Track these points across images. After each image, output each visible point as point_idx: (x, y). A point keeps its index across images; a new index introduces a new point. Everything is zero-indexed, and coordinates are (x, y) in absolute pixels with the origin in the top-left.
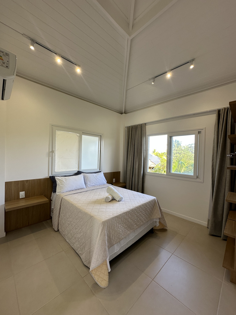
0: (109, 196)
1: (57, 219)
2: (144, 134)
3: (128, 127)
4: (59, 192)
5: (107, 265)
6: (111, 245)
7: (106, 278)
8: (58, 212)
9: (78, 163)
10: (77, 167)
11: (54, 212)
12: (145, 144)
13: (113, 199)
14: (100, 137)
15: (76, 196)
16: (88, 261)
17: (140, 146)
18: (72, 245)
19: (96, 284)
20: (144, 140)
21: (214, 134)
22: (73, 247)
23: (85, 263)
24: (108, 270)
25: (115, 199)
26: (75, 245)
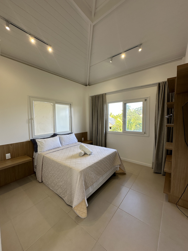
0: (82, 152)
1: (40, 173)
2: (105, 102)
3: (92, 96)
4: (40, 152)
5: (85, 202)
6: (87, 187)
7: (86, 211)
8: (41, 167)
9: (53, 127)
10: (53, 130)
11: (38, 168)
12: (106, 110)
13: (85, 154)
14: (70, 105)
15: (55, 153)
16: (70, 201)
17: (102, 111)
18: (56, 191)
19: (78, 216)
20: (105, 107)
21: (156, 101)
22: (56, 192)
23: (68, 203)
24: (86, 205)
25: (86, 154)
26: (58, 191)
